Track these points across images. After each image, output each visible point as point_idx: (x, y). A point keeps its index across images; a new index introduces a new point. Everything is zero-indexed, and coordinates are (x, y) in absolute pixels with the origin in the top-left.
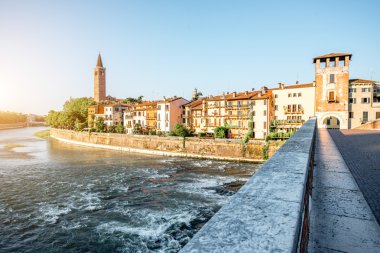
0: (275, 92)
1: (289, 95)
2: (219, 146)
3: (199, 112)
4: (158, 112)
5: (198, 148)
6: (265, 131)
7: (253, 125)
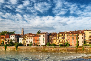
0: (84, 32)
1: (89, 33)
2: (68, 49)
3: (55, 38)
4: (39, 38)
5: (60, 50)
6: (83, 43)
7: (78, 42)
